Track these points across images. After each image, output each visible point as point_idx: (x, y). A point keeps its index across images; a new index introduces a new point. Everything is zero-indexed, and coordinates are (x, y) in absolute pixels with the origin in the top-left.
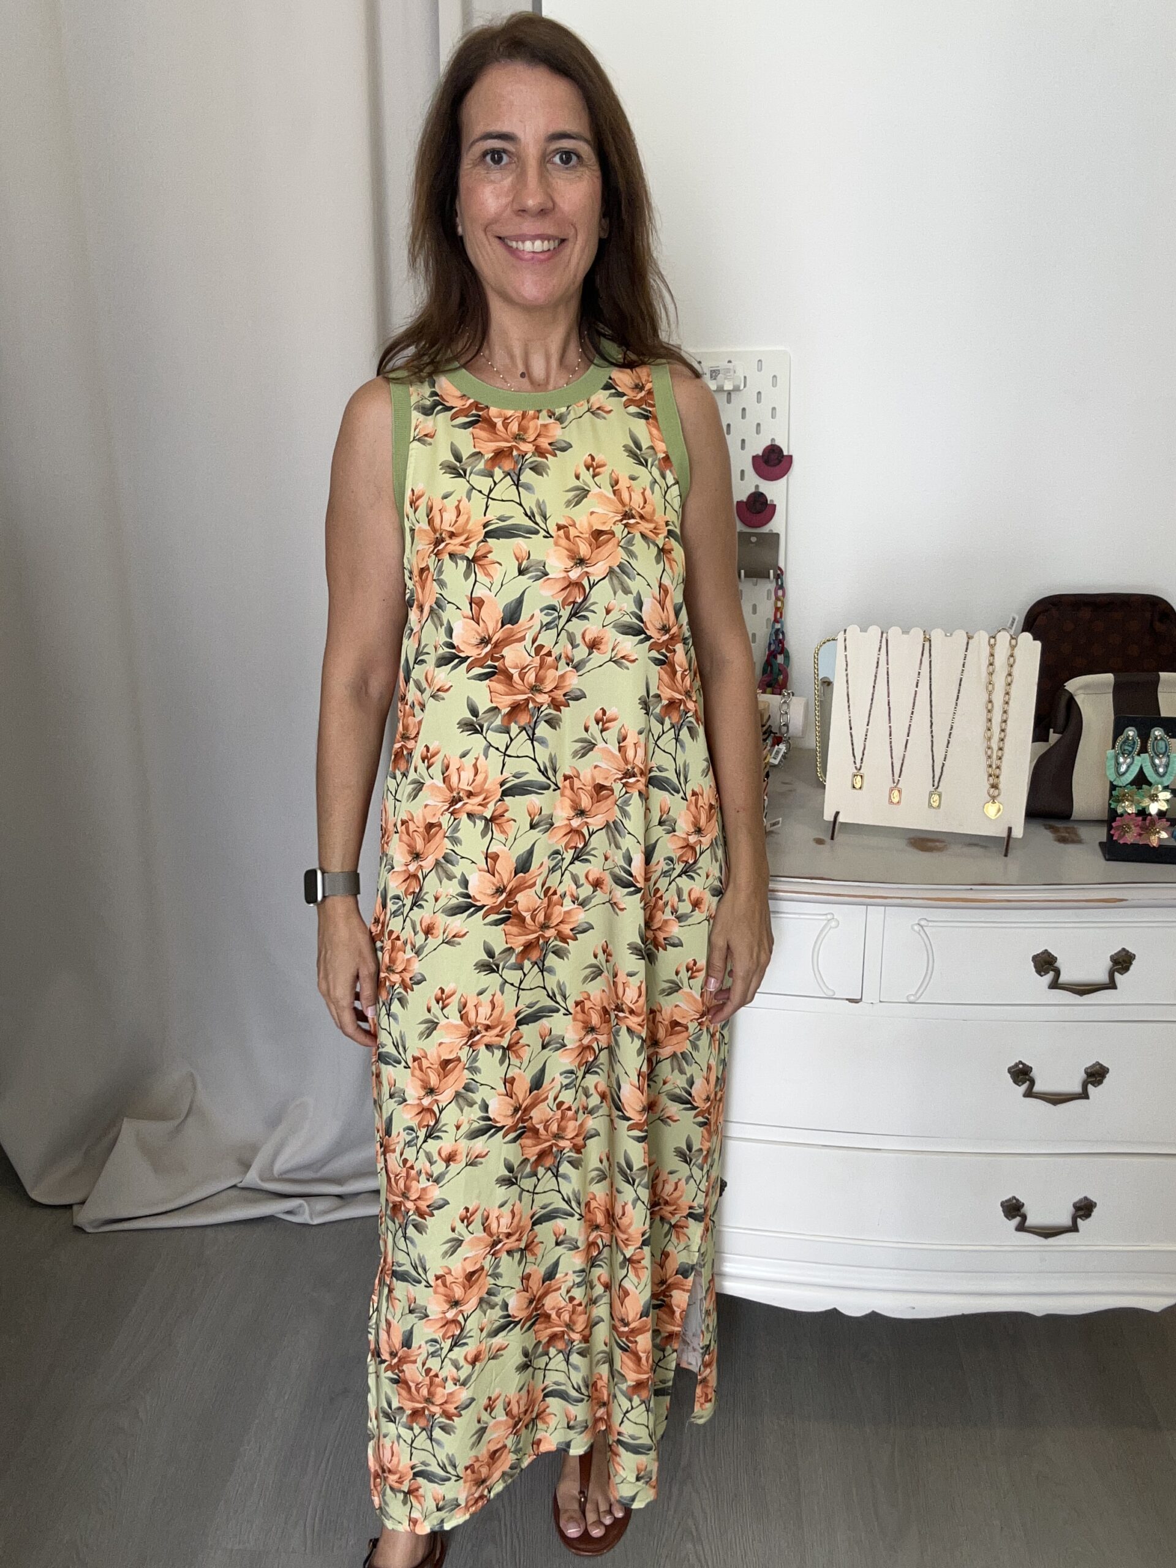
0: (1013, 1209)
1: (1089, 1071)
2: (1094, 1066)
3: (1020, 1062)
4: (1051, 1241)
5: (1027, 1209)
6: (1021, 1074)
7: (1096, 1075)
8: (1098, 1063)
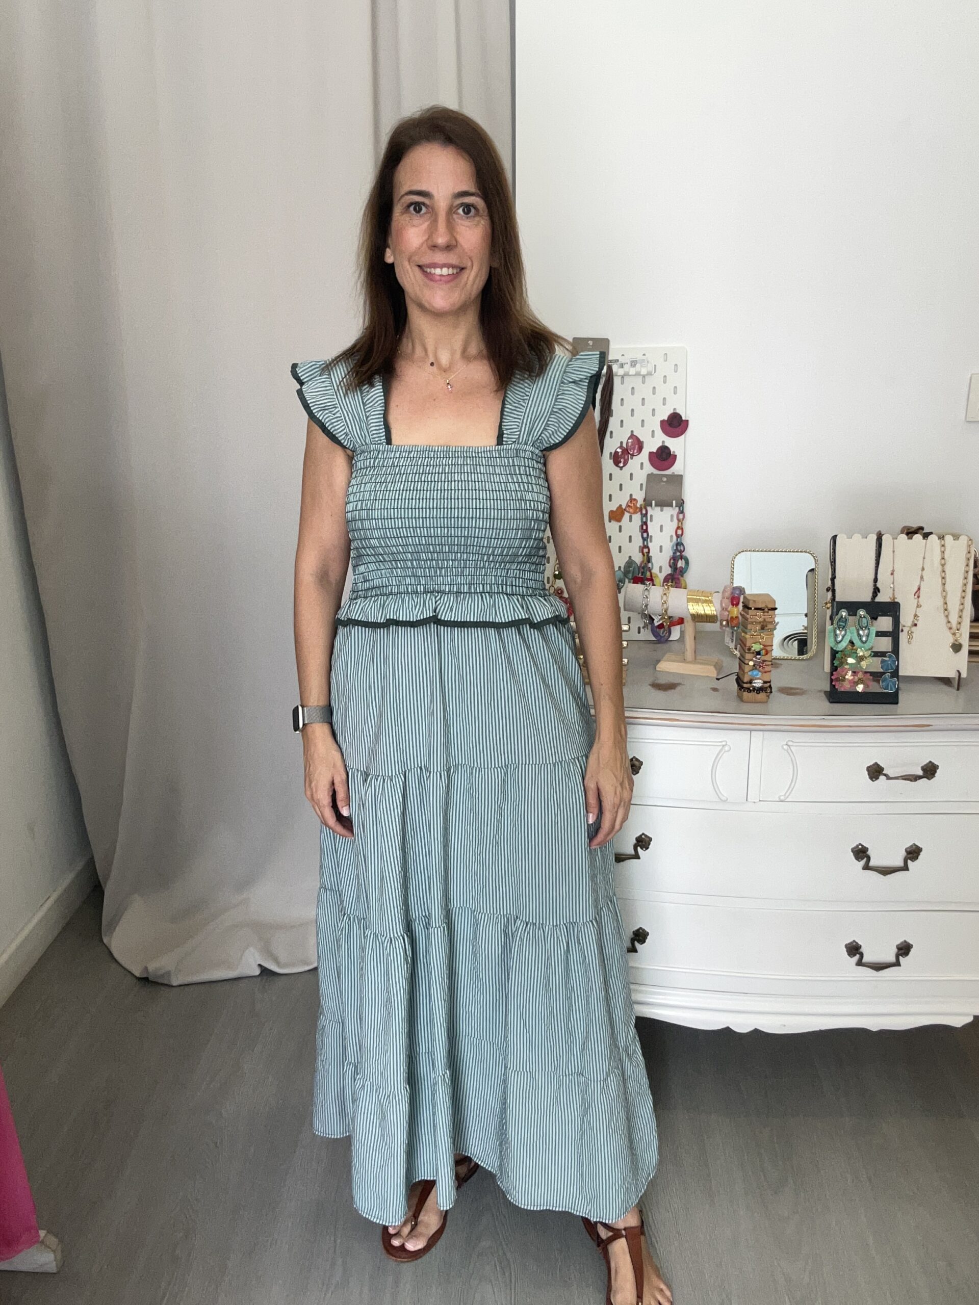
0: (854, 949)
1: (908, 850)
2: (911, 846)
3: (860, 844)
4: (881, 971)
5: (863, 950)
6: (861, 853)
7: (913, 853)
8: (915, 845)
